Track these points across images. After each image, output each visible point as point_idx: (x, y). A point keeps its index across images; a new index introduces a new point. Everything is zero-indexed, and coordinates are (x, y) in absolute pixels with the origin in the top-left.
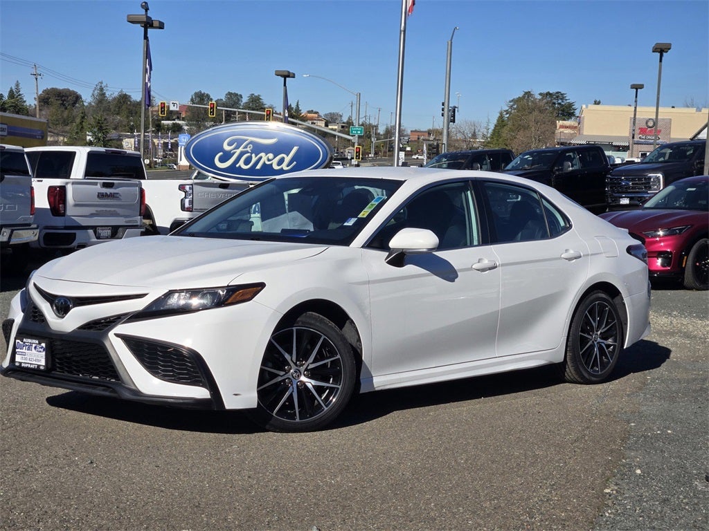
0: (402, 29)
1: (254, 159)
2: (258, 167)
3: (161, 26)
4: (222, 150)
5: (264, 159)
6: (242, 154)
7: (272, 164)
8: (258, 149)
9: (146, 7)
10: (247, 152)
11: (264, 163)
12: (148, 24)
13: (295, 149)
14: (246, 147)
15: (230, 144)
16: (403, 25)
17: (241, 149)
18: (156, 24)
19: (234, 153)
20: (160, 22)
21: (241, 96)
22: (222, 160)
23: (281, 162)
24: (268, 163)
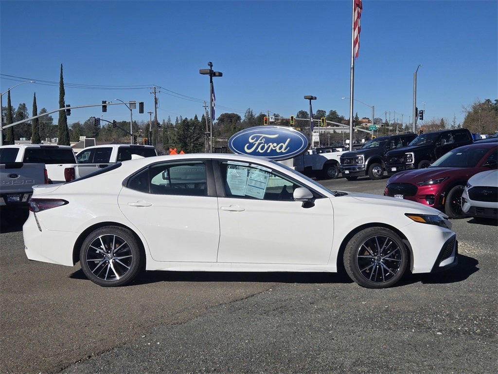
0: (352, 67)
1: (266, 147)
2: (269, 151)
3: (220, 75)
4: (249, 142)
5: (272, 146)
6: (259, 144)
7: (276, 149)
8: (268, 141)
9: (211, 65)
10: (262, 143)
11: (272, 149)
12: (212, 74)
13: (289, 140)
14: (261, 140)
15: (252, 139)
16: (352, 64)
17: (259, 141)
18: (217, 74)
19: (255, 144)
20: (219, 73)
21: (325, 112)
22: (249, 148)
23: (281, 148)
24: (274, 149)
